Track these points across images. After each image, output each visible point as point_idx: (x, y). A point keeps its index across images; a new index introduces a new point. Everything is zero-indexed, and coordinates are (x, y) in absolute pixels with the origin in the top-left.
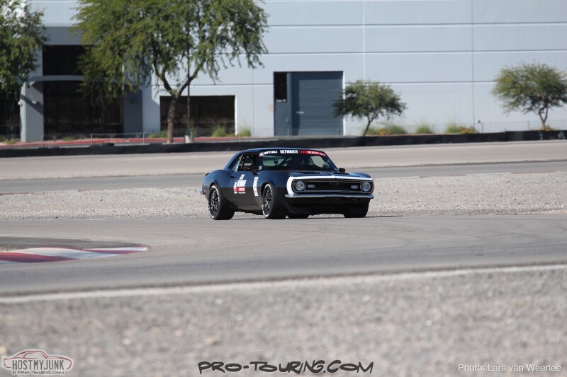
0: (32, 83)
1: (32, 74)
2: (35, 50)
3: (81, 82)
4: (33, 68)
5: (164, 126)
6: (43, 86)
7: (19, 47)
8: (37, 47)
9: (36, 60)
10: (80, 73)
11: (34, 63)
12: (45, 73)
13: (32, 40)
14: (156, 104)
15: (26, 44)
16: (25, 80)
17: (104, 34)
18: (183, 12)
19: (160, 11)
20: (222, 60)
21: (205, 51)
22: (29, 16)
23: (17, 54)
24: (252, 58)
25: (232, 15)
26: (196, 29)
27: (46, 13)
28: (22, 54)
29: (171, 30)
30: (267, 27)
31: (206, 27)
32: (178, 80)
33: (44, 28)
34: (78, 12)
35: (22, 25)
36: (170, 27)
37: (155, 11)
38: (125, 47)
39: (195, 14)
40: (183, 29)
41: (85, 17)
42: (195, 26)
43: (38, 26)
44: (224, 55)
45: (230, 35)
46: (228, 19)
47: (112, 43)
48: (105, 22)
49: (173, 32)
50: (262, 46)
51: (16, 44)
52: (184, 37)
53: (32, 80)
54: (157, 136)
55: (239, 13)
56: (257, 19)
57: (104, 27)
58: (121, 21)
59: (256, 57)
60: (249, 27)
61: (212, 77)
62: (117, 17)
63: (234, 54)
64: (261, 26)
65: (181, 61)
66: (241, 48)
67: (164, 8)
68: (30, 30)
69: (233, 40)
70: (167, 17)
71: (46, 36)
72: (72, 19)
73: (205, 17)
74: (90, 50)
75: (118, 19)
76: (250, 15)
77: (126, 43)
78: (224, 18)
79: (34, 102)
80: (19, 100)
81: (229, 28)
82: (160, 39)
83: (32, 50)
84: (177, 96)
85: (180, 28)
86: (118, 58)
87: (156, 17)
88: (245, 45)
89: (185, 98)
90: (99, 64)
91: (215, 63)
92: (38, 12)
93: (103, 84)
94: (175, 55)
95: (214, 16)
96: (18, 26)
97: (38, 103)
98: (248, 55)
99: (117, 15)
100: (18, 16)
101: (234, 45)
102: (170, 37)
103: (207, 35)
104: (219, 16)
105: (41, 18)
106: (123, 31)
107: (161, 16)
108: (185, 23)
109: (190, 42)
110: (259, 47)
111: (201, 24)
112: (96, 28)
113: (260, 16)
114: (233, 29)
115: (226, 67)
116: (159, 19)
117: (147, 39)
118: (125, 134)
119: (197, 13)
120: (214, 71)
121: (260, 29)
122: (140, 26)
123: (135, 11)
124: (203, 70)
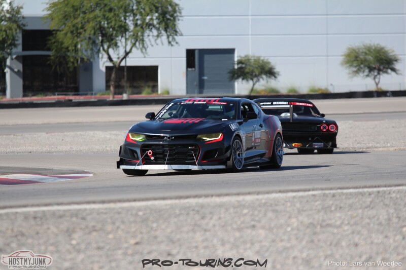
0: (14, 57)
1: (14, 50)
2: (16, 33)
3: (49, 56)
4: (15, 46)
5: (108, 87)
6: (23, 59)
7: (5, 31)
8: (18, 31)
9: (17, 40)
10: (49, 49)
11: (16, 42)
12: (25, 48)
13: (15, 26)
14: (101, 71)
15: (10, 29)
16: (10, 54)
17: (66, 22)
18: (122, 6)
19: (106, 5)
20: (149, 40)
21: (137, 34)
22: (13, 9)
23: (4, 36)
24: (171, 39)
25: (157, 8)
26: (131, 18)
27: (24, 7)
28: (7, 35)
29: (113, 19)
30: (181, 16)
31: (138, 17)
32: (118, 55)
33: (23, 18)
34: (48, 6)
35: (8, 15)
36: (113, 17)
37: (103, 6)
38: (81, 30)
39: (131, 8)
40: (123, 18)
41: (53, 9)
42: (130, 16)
43: (19, 16)
44: (151, 37)
45: (155, 22)
46: (154, 11)
47: (72, 29)
48: (67, 13)
49: (115, 20)
50: (178, 30)
51: (3, 29)
52: (123, 24)
53: (14, 54)
54: (103, 95)
55: (162, 7)
56: (175, 11)
57: (66, 17)
58: (78, 12)
59: (174, 39)
60: (168, 17)
61: (142, 52)
62: (75, 9)
63: (158, 36)
64: (177, 16)
65: (121, 41)
66: (163, 32)
67: (109, 3)
68: (14, 19)
69: (157, 26)
70: (111, 10)
71: (24, 23)
72: (43, 11)
73: (137, 9)
74: (56, 33)
75: (76, 10)
76: (170, 8)
77: (82, 28)
78: (151, 11)
79: (16, 70)
80: (5, 68)
81: (154, 18)
82: (106, 25)
83: (14, 33)
84: (117, 66)
85: (121, 18)
86: (76, 38)
87: (103, 10)
88: (166, 30)
89: (123, 67)
90: (62, 43)
91: (145, 42)
92: (19, 6)
93: (65, 57)
94: (117, 37)
95: (144, 9)
96: (5, 16)
97: (19, 71)
98: (168, 37)
99: (75, 8)
100: (5, 9)
101: (158, 29)
102: (113, 24)
103: (139, 22)
104: (147, 9)
105: (21, 10)
106: (79, 19)
107: (107, 8)
108: (124, 14)
109: (127, 27)
110: (176, 31)
111: (135, 15)
112: (60, 17)
113: (177, 9)
114: (157, 19)
115: (152, 46)
116: (105, 11)
117: (97, 25)
118: (80, 93)
119: (132, 7)
120: (144, 48)
121: (177, 18)
122: (91, 16)
123: (89, 5)
124: (136, 47)
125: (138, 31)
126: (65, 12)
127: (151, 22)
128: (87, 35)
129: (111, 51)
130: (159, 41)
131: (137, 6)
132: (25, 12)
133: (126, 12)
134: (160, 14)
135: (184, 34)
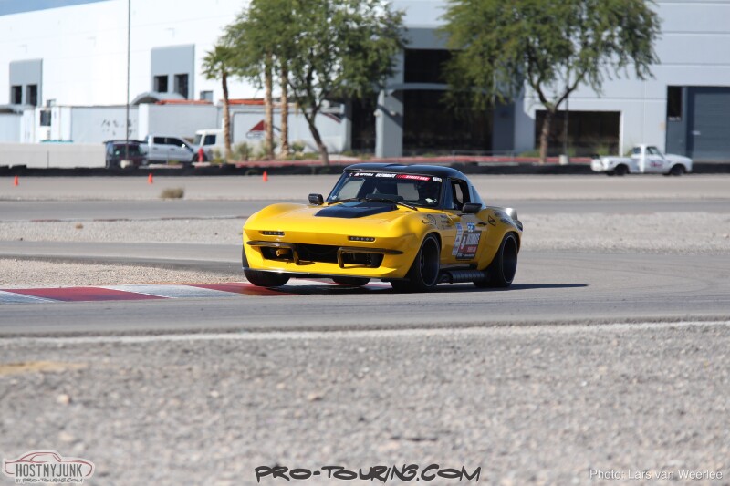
0: (391, 91)
1: (390, 81)
2: (394, 54)
3: (445, 91)
4: (391, 73)
5: (537, 143)
6: (404, 96)
7: (377, 51)
8: (397, 50)
9: (395, 65)
10: (443, 82)
11: (393, 69)
12: (408, 79)
13: (392, 43)
14: (527, 117)
15: (385, 47)
16: (382, 87)
17: (474, 38)
18: (563, 14)
19: (537, 12)
20: (607, 70)
21: (587, 60)
22: (390, 16)
23: (375, 58)
24: (641, 68)
25: (620, 18)
26: (578, 34)
27: (407, 13)
28: (380, 58)
29: (549, 34)
30: (660, 33)
31: (589, 32)
32: (555, 92)
33: (406, 30)
34: (445, 12)
35: (382, 26)
36: (549, 31)
37: (532, 13)
38: (497, 52)
39: (578, 17)
40: (564, 34)
41: (453, 18)
42: (576, 30)
43: (399, 26)
44: (608, 66)
45: (617, 41)
46: (615, 24)
47: (481, 48)
48: (475, 24)
49: (552, 37)
50: (653, 55)
51: (374, 47)
52: (564, 43)
53: (390, 87)
54: (530, 155)
55: (628, 17)
56: (649, 24)
57: (474, 30)
58: (494, 23)
59: (646, 68)
60: (638, 33)
61: (595, 89)
62: (489, 17)
63: (620, 64)
64: (654, 32)
65: (560, 70)
66: (630, 58)
67: (543, 10)
68: (391, 31)
69: (620, 47)
70: (545, 20)
71: (407, 38)
72: (438, 19)
73: (588, 20)
74: (456, 56)
75: (490, 20)
76: (642, 19)
77: (498, 48)
78: (611, 22)
79: (393, 113)
80: (374, 110)
81: (616, 34)
82: (537, 44)
83: (391, 54)
84: (553, 111)
85: (560, 33)
86: (488, 65)
87: (532, 20)
88: (634, 54)
89: (562, 112)
90: (465, 71)
91: (598, 74)
92: (401, 11)
93: (469, 94)
94: (553, 62)
95: (599, 20)
96: (377, 27)
97: (397, 115)
98: (637, 65)
99: (489, 15)
100: (377, 15)
101: (621, 52)
102: (548, 42)
103: (590, 41)
104: (605, 20)
105: (403, 18)
106: (494, 35)
107: (539, 17)
108: (566, 27)
109: (571, 48)
110: (650, 57)
111: (584, 29)
112: (465, 30)
113: (653, 20)
114: (621, 35)
115: (611, 79)
116: (536, 22)
117: (522, 43)
118: (493, 152)
119: (580, 16)
120: (597, 83)
121: (652, 36)
122: (514, 29)
123: (510, 12)
124: (585, 81)
125: (588, 55)
126: (473, 21)
127: (610, 41)
128: (506, 61)
129: (543, 86)
130: (621, 72)
131: (588, 14)
132: (409, 21)
133: (569, 24)
134: (625, 29)
135: (662, 60)
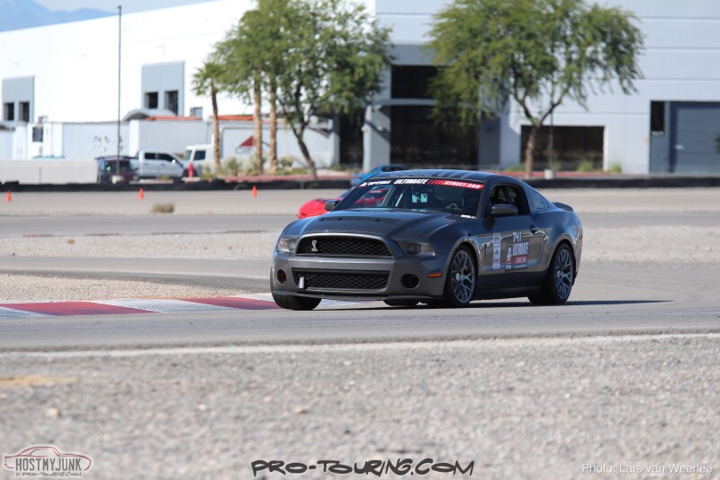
0: (378, 107)
1: (377, 97)
2: (381, 70)
3: (430, 108)
4: (378, 90)
5: (523, 158)
6: (391, 111)
7: (364, 67)
8: (384, 66)
9: (381, 82)
10: (430, 97)
11: (381, 85)
12: (395, 94)
13: (378, 59)
14: (512, 132)
15: (372, 63)
16: (369, 103)
17: (459, 54)
18: (548, 30)
19: (522, 29)
20: (591, 86)
21: (571, 75)
22: (377, 33)
23: (362, 74)
24: (625, 83)
25: (604, 34)
26: (563, 50)
27: (395, 29)
28: (366, 74)
29: (534, 50)
30: (643, 48)
31: (574, 48)
32: (540, 107)
33: (393, 46)
34: (431, 28)
35: (369, 42)
36: (533, 47)
37: (517, 29)
38: (482, 68)
39: (562, 33)
40: (549, 50)
41: (439, 34)
42: (561, 46)
43: (386, 43)
44: (593, 81)
45: (601, 57)
46: (599, 39)
47: (467, 64)
48: (461, 40)
49: (537, 53)
50: (637, 70)
51: (361, 62)
52: (549, 59)
53: (378, 103)
54: (516, 169)
55: (612, 33)
56: (632, 40)
57: (459, 46)
58: (479, 39)
59: (630, 83)
60: (622, 48)
61: (580, 104)
62: (474, 34)
63: (605, 79)
64: (637, 48)
65: (545, 86)
66: (614, 73)
67: (527, 26)
68: (377, 47)
69: (605, 63)
70: (530, 36)
71: (394, 54)
72: (424, 36)
73: (573, 36)
74: (442, 72)
75: (475, 36)
76: (625, 35)
77: (484, 64)
78: (594, 38)
79: (380, 128)
80: (362, 126)
81: (600, 49)
82: (522, 60)
83: (378, 70)
84: (538, 125)
85: (545, 48)
86: (474, 81)
87: (517, 36)
88: (618, 71)
89: (547, 128)
90: (451, 87)
91: (582, 88)
92: (388, 27)
93: (456, 110)
94: (538, 78)
95: (583, 36)
96: (364, 43)
97: (385, 130)
98: (621, 81)
99: (475, 32)
100: (365, 32)
101: (605, 68)
102: (532, 58)
103: (575, 56)
104: (588, 36)
105: (390, 34)
106: (479, 52)
107: (523, 34)
108: (550, 42)
109: (555, 64)
110: (633, 71)
111: (568, 44)
112: (451, 46)
113: (636, 36)
114: (605, 51)
115: (595, 93)
116: (521, 38)
117: (507, 59)
118: (480, 166)
119: (565, 32)
120: (582, 97)
121: (636, 51)
122: (499, 45)
123: (495, 29)
124: (570, 96)
125: (572, 71)
126: (458, 38)
127: (594, 57)
128: (492, 77)
129: (528, 101)
130: (606, 87)
131: (573, 30)
132: (395, 38)
133: (554, 39)
134: (608, 44)
135: (646, 75)
